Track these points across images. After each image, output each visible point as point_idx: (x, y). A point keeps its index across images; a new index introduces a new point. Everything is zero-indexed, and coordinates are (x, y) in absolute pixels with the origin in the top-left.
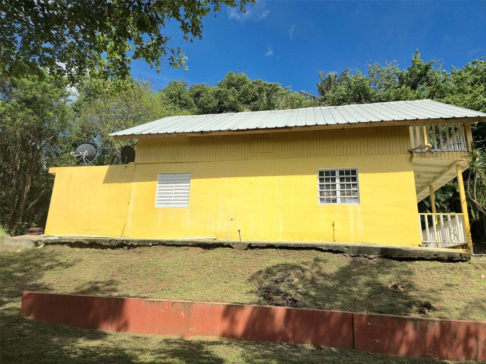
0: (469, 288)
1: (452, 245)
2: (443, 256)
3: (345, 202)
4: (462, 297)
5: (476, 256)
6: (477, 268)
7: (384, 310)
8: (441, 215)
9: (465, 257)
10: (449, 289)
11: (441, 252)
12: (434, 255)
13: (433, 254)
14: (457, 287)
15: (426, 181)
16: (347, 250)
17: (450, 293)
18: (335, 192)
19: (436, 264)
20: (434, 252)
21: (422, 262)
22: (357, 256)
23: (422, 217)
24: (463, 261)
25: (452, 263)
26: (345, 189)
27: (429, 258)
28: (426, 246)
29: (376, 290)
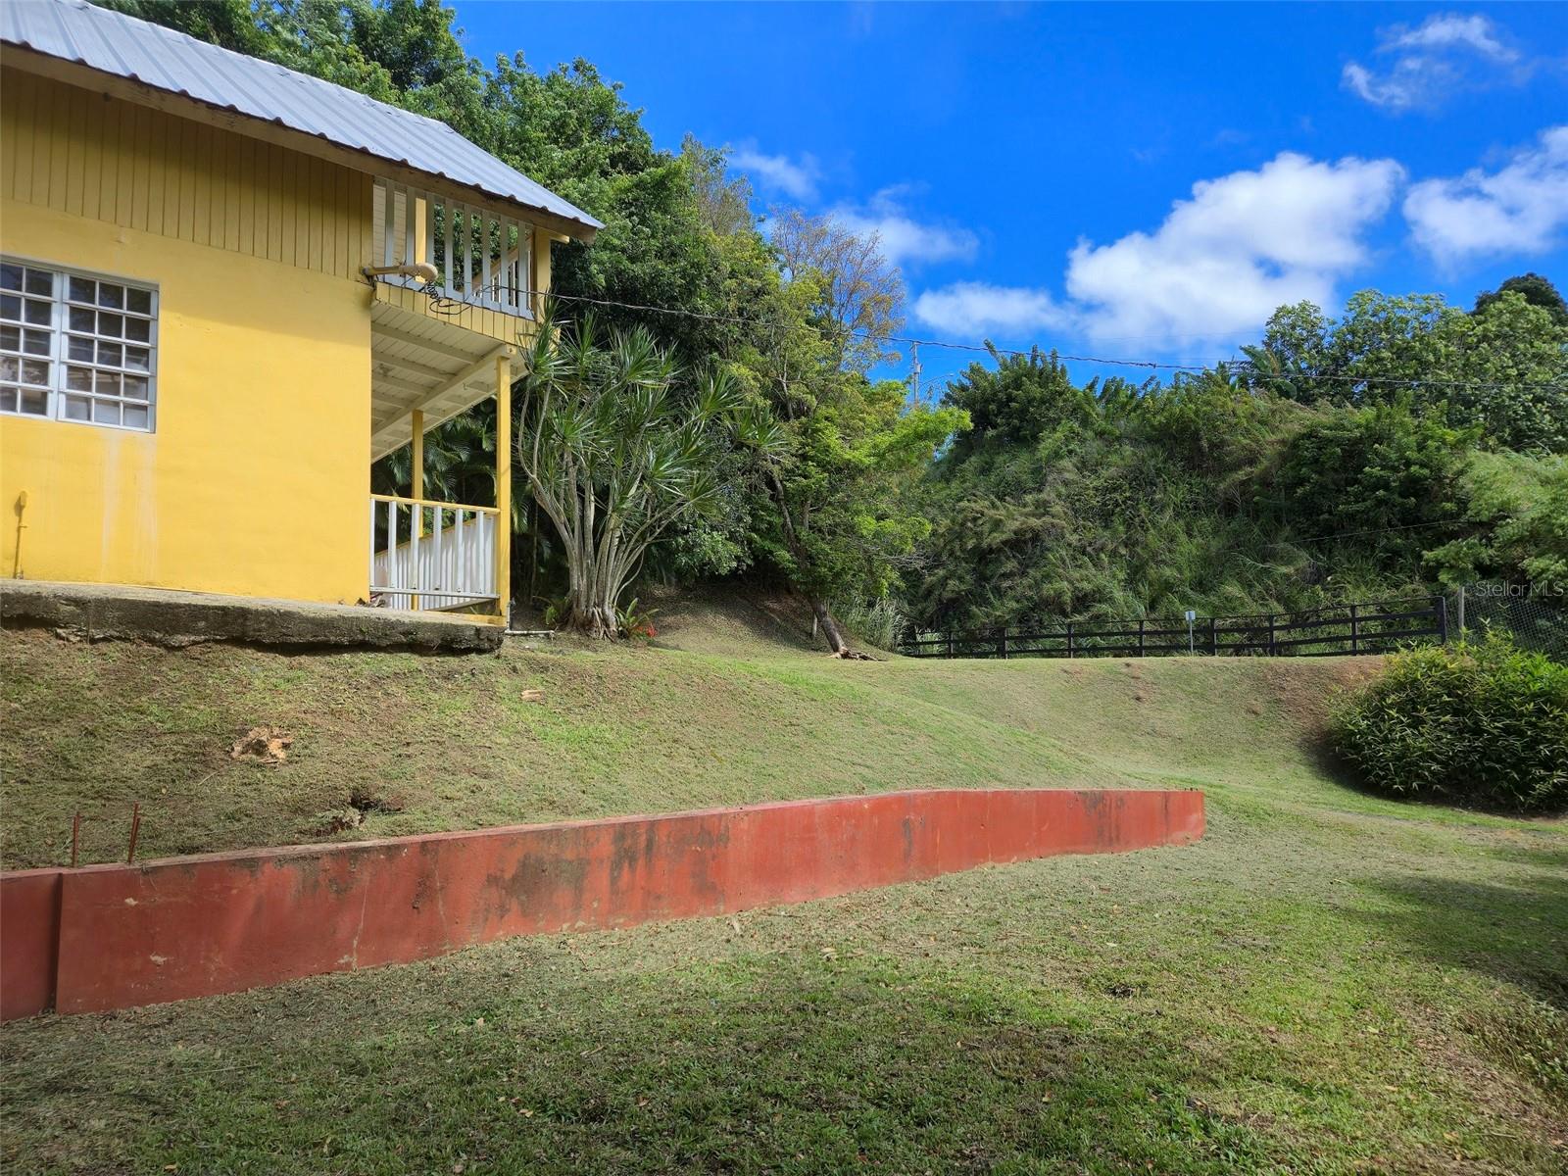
0: (489, 732)
1: (455, 602)
2: (428, 635)
3: (89, 418)
4: (468, 760)
5: (514, 635)
6: (515, 670)
7: (205, 839)
8: (439, 506)
9: (489, 640)
10: (433, 738)
11: (425, 625)
12: (403, 634)
13: (400, 629)
14: (454, 731)
15: (404, 392)
16: (72, 613)
17: (435, 752)
18: (43, 367)
19: (405, 662)
20: (404, 623)
21: (362, 656)
22: (119, 638)
23: (382, 509)
24: (480, 651)
25: (452, 659)
26: (91, 361)
27: (385, 642)
28: (382, 604)
29: (179, 765)
